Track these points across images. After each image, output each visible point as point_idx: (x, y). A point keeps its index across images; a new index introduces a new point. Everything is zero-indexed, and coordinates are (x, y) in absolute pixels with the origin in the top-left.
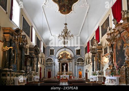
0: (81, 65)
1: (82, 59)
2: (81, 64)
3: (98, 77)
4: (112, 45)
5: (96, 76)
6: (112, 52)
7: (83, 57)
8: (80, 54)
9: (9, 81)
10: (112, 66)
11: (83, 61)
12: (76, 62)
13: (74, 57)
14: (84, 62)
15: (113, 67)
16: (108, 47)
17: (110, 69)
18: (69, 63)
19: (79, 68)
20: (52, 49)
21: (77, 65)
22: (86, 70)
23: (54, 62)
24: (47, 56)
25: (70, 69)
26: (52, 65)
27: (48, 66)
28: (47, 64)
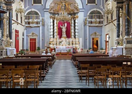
0: (97, 25)
1: (100, 13)
2: (96, 22)
3: (126, 48)
5: (122, 47)
7: (102, 8)
8: (95, 3)
11: (100, 17)
12: (86, 19)
13: (83, 9)
14: (102, 18)
18: (73, 22)
19: (94, 32)
21: (89, 25)
22: (106, 35)
23: (43, 19)
24: (27, 7)
25: (75, 34)
26: (39, 25)
27: (31, 27)
28: (27, 23)
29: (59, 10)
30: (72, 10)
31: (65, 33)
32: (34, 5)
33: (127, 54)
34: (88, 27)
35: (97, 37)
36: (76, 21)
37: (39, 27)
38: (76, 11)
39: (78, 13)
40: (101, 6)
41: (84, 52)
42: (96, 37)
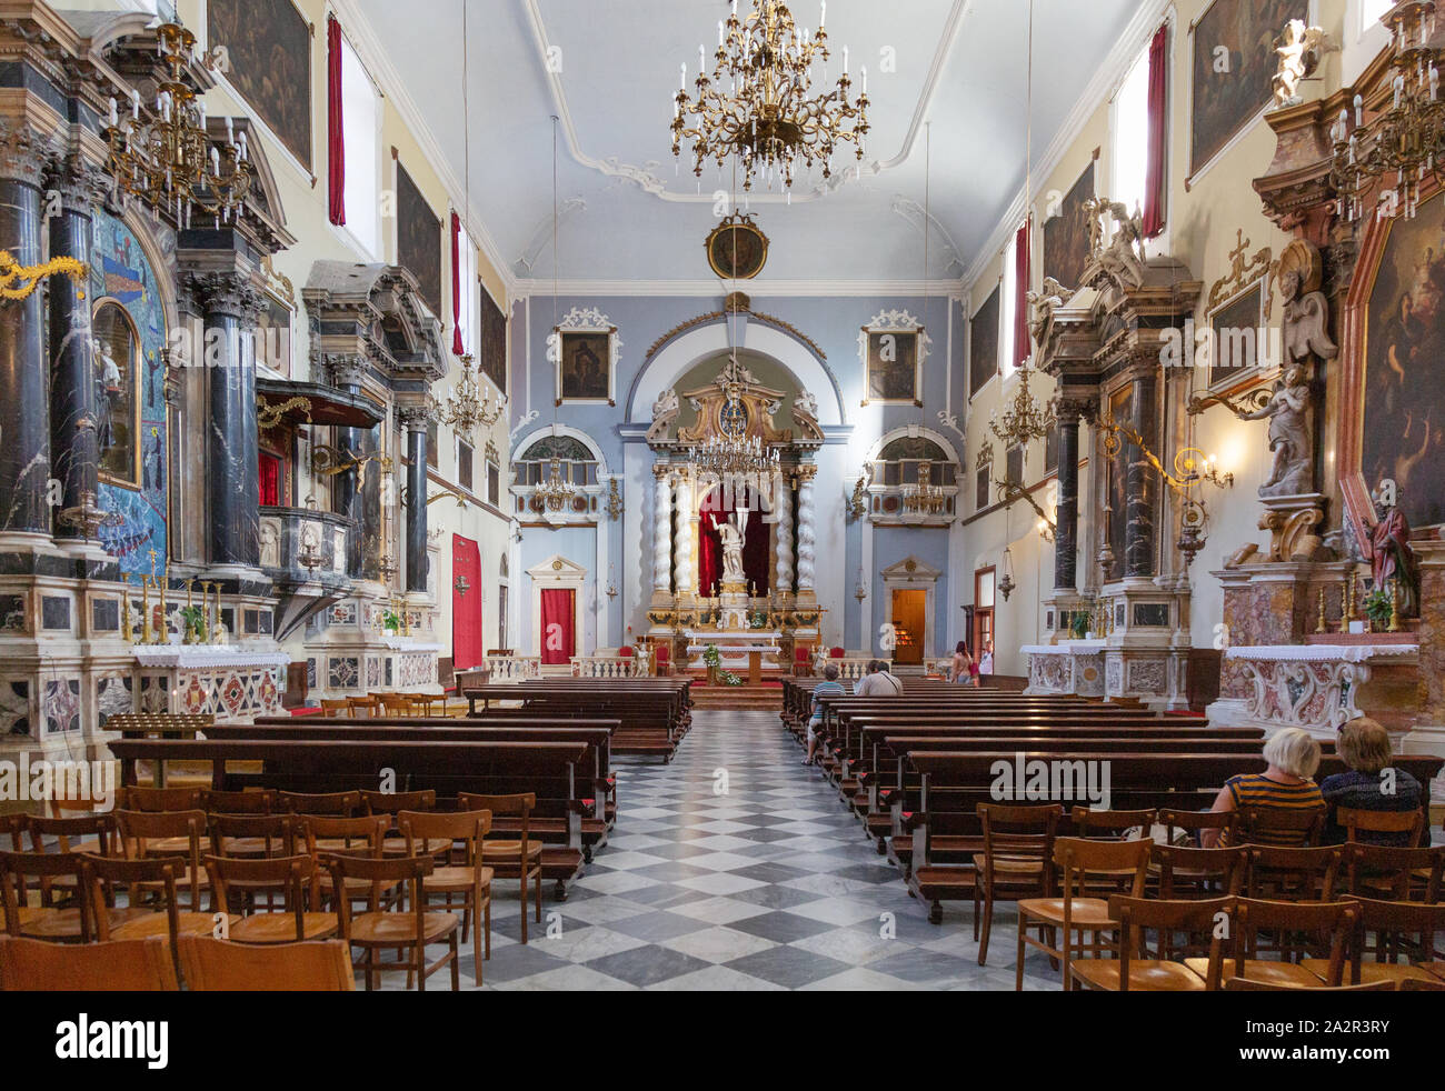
0: (921, 516)
1: (938, 453)
2: (917, 503)
3: (1128, 653)
4: (1323, 255)
5: (1102, 643)
6: (1324, 346)
8: (910, 394)
9: (74, 684)
10: (1313, 516)
11: (943, 472)
12: (860, 483)
13: (843, 427)
14: (953, 481)
15: (1319, 529)
16: (1275, 295)
17: (1278, 558)
18: (783, 499)
19: (904, 557)
20: (586, 328)
21: (876, 516)
22: (979, 574)
23: (613, 482)
24: (529, 414)
25: (794, 566)
26: (592, 516)
27: (546, 525)
28: (526, 504)
29: (706, 432)
30: (782, 435)
31: (738, 562)
32: (566, 402)
33: (1132, 688)
34: (867, 529)
35: (922, 585)
36: (805, 495)
37: (594, 525)
38: (802, 441)
39: (812, 449)
40: (948, 413)
41: (847, 669)
42: (913, 585)
